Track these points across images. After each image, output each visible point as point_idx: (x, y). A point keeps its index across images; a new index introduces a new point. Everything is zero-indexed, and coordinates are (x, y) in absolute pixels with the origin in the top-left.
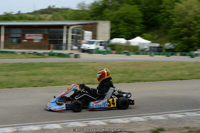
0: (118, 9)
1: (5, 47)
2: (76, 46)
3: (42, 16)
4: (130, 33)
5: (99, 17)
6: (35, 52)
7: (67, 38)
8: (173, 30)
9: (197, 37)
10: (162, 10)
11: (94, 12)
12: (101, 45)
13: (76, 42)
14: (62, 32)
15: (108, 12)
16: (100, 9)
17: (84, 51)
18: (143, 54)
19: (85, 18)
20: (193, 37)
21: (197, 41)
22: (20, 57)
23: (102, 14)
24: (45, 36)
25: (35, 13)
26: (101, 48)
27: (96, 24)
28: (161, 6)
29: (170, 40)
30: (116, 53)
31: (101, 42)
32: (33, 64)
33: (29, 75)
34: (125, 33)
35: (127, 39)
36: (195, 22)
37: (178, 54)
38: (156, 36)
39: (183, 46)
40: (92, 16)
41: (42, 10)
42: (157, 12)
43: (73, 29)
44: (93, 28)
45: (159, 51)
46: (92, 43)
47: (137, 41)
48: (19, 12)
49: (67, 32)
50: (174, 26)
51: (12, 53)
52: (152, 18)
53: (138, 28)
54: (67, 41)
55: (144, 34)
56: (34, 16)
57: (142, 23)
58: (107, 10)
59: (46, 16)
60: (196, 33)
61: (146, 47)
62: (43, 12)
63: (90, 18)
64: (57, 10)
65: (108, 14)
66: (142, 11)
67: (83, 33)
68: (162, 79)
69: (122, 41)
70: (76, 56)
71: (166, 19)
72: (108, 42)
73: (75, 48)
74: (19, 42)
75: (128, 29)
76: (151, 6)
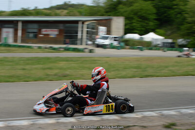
0: (131, 5)
1: (23, 41)
2: (91, 41)
3: (58, 11)
4: (143, 29)
5: (113, 13)
6: (51, 47)
7: (82, 33)
8: (185, 26)
10: (175, 7)
11: (108, 8)
12: (115, 40)
13: (91, 37)
14: (77, 27)
15: (122, 8)
16: (115, 5)
17: (98, 46)
18: (156, 50)
19: (100, 14)
22: (36, 51)
23: (117, 10)
24: (60, 31)
25: (51, 8)
26: (115, 43)
27: (110, 20)
28: (174, 2)
29: (183, 36)
30: (130, 49)
31: (115, 37)
32: (48, 58)
33: (44, 69)
34: (139, 29)
35: (141, 35)
37: (191, 50)
38: (169, 32)
40: (107, 12)
41: (58, 5)
42: (170, 8)
43: (88, 25)
44: (107, 24)
45: (172, 46)
46: (106, 38)
47: (151, 37)
48: (36, 7)
49: (82, 28)
50: (187, 22)
51: (29, 47)
52: (165, 15)
53: (151, 23)
54: (82, 36)
55: (158, 30)
56: (50, 11)
57: (155, 19)
58: (121, 6)
59: (62, 12)
61: (159, 43)
62: (59, 7)
63: (105, 14)
64: (73, 6)
65: (122, 10)
66: (156, 8)
67: (97, 29)
68: (174, 75)
69: (136, 36)
70: (91, 51)
71: (179, 16)
72: (122, 37)
73: (90, 43)
74: (36, 36)
75: (142, 25)
76: (164, 2)
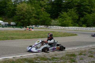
9: (27, 20)
10: (7, 7)
20: (26, 20)
21: (28, 21)
28: (7, 5)
36: (26, 14)
37: (25, 27)
39: (21, 24)
52: (2, 11)
60: (27, 18)
71: (9, 11)
